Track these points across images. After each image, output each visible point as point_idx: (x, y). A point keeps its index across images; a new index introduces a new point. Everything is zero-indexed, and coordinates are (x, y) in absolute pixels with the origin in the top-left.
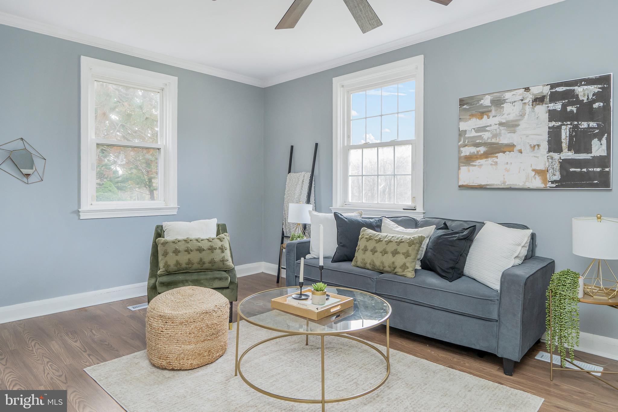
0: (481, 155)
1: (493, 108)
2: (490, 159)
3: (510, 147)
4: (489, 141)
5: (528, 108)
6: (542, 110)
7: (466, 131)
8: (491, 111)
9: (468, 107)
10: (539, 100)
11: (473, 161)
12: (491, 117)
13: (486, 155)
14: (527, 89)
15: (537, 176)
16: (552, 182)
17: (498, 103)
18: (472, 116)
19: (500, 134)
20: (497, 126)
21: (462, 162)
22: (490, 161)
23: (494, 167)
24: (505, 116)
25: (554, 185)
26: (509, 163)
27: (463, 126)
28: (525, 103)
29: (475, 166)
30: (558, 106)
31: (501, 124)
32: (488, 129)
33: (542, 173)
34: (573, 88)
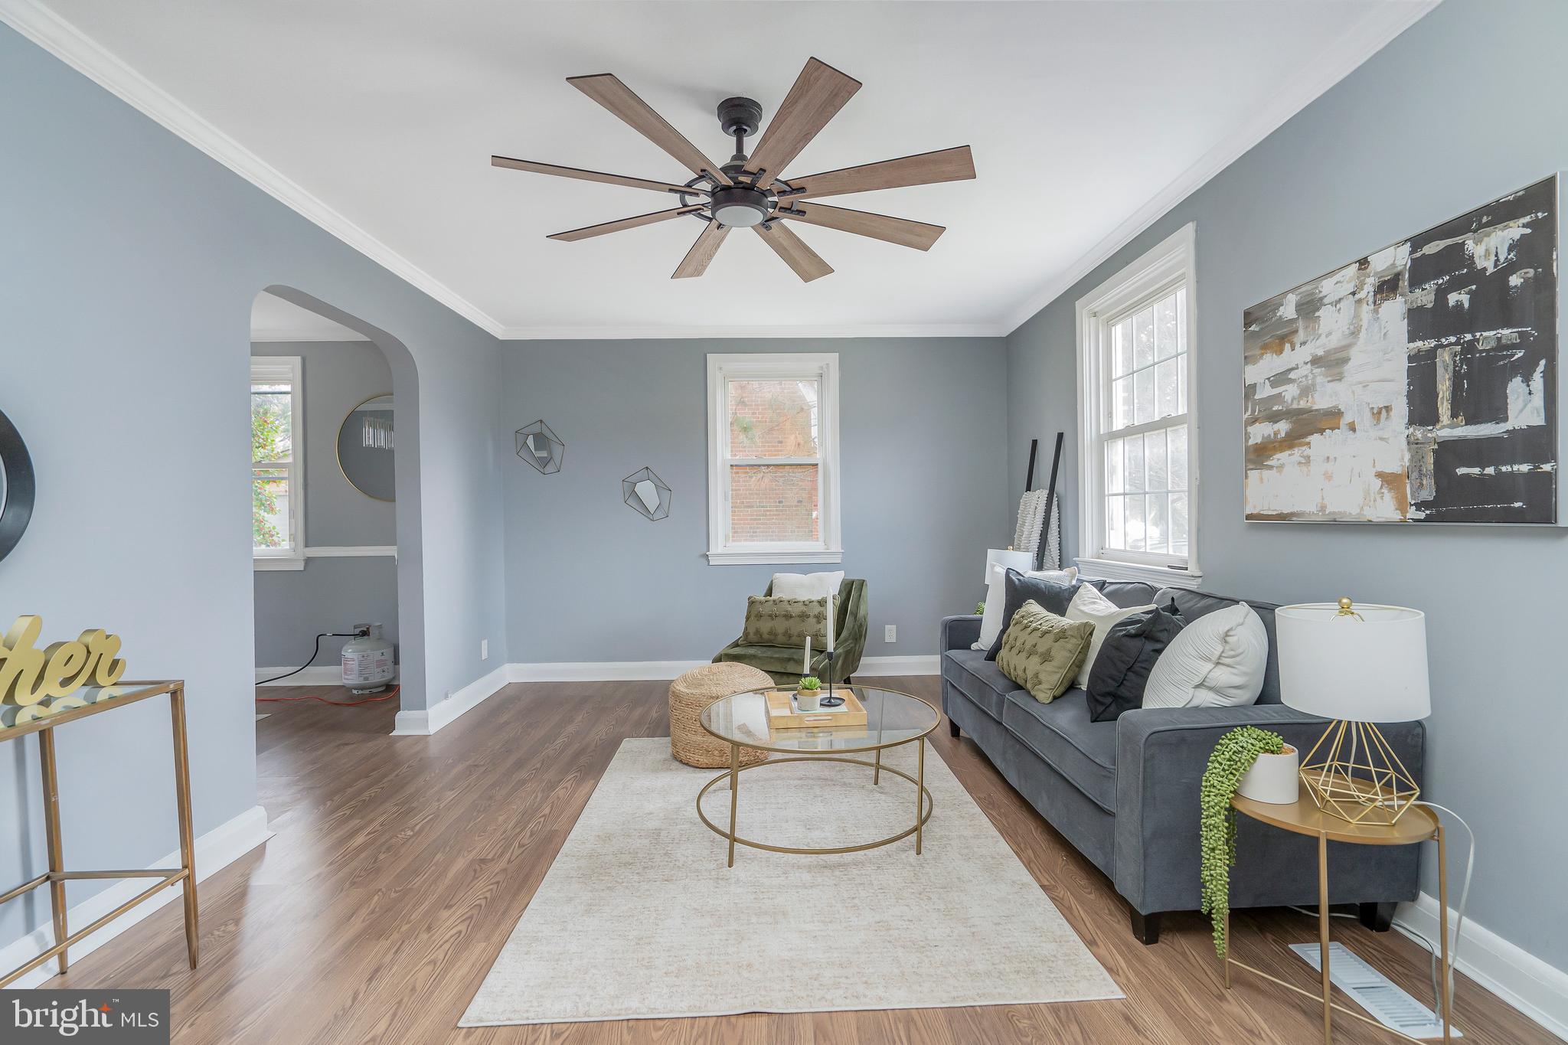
0: (1283, 440)
1: (1301, 324)
2: (1296, 450)
3: (1331, 418)
4: (1295, 406)
5: (1366, 310)
6: (1395, 309)
7: (1255, 385)
8: (1296, 331)
9: (1257, 329)
10: (1388, 287)
11: (1268, 457)
12: (1298, 346)
13: (1291, 441)
14: (1363, 263)
15: (1385, 490)
16: (1419, 506)
17: (1309, 307)
18: (1265, 347)
19: (1314, 385)
20: (1309, 364)
21: (1250, 461)
22: (1297, 452)
23: (1305, 469)
24: (1323, 340)
25: (1422, 515)
26: (1331, 457)
27: (1251, 374)
28: (1359, 301)
29: (1271, 467)
30: (1425, 296)
31: (1315, 361)
32: (1292, 375)
33: (1389, 480)
34: (1458, 239)
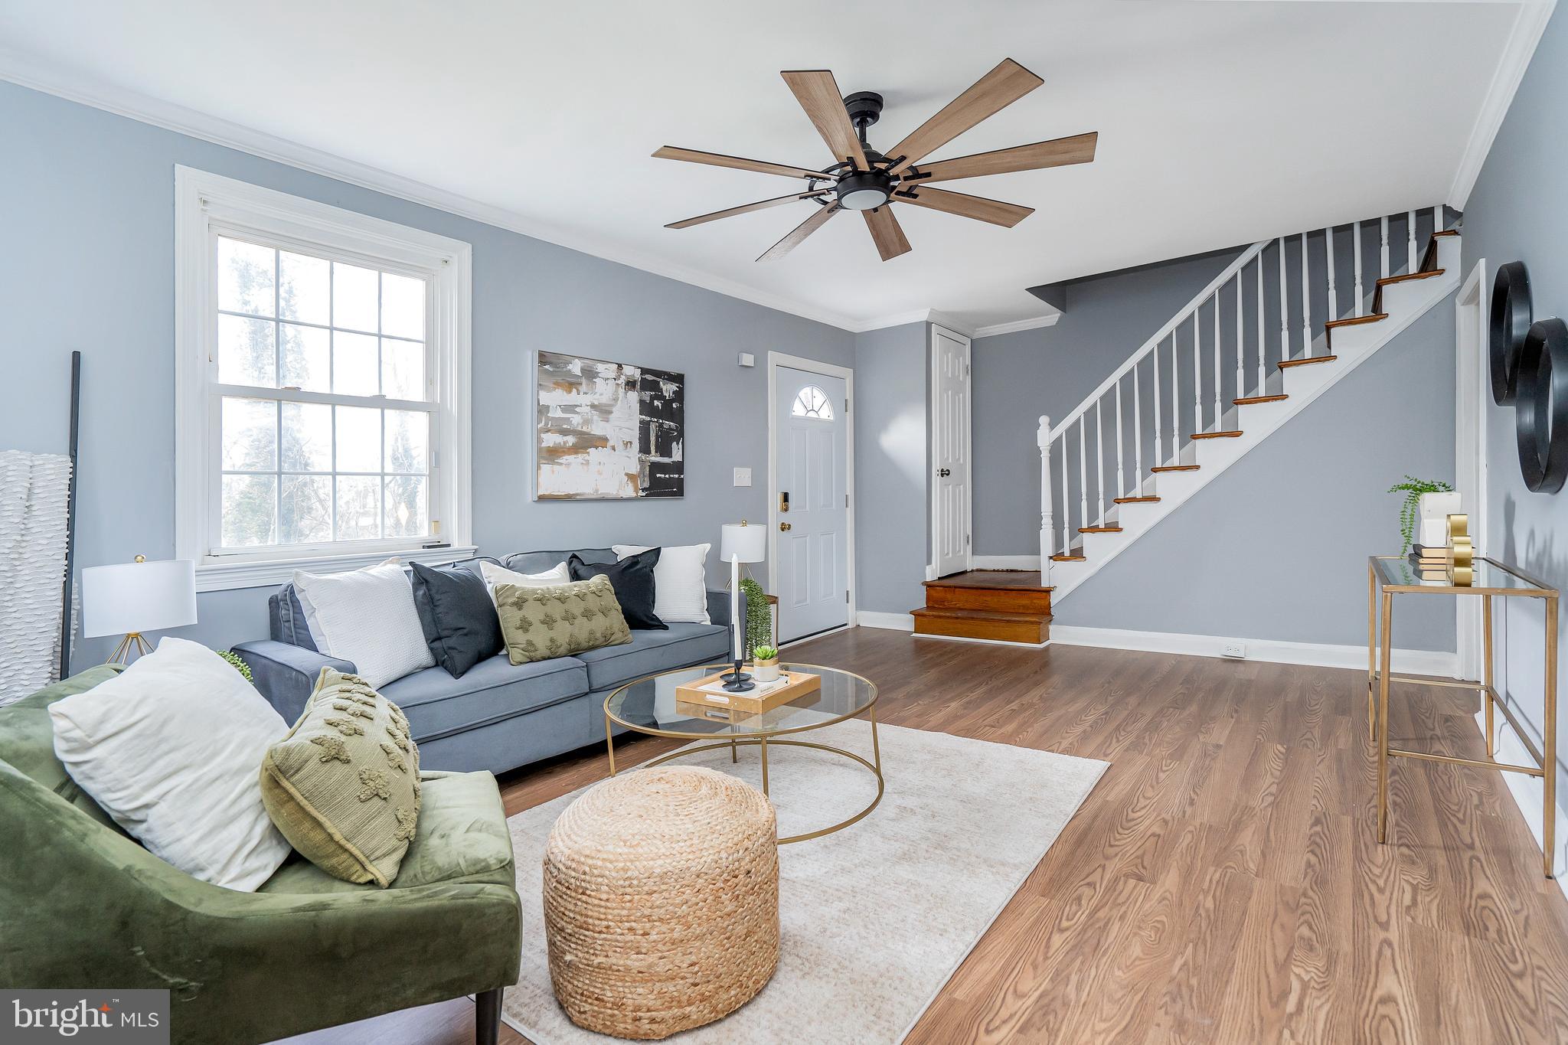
0: (570, 448)
1: (584, 381)
2: (580, 455)
3: (601, 442)
4: (579, 428)
5: (621, 391)
6: (634, 396)
7: (548, 407)
8: (581, 384)
9: (551, 369)
10: (631, 384)
11: (559, 457)
12: (581, 393)
13: (576, 449)
14: (620, 366)
15: (629, 482)
16: (643, 490)
17: (590, 374)
18: (558, 384)
19: (592, 420)
20: (589, 407)
21: (543, 457)
22: (580, 457)
23: (585, 467)
24: (597, 396)
25: (644, 494)
26: (602, 463)
27: (546, 398)
28: (618, 384)
29: (561, 464)
30: (647, 397)
31: (593, 406)
32: (577, 409)
33: (630, 477)
34: (658, 379)
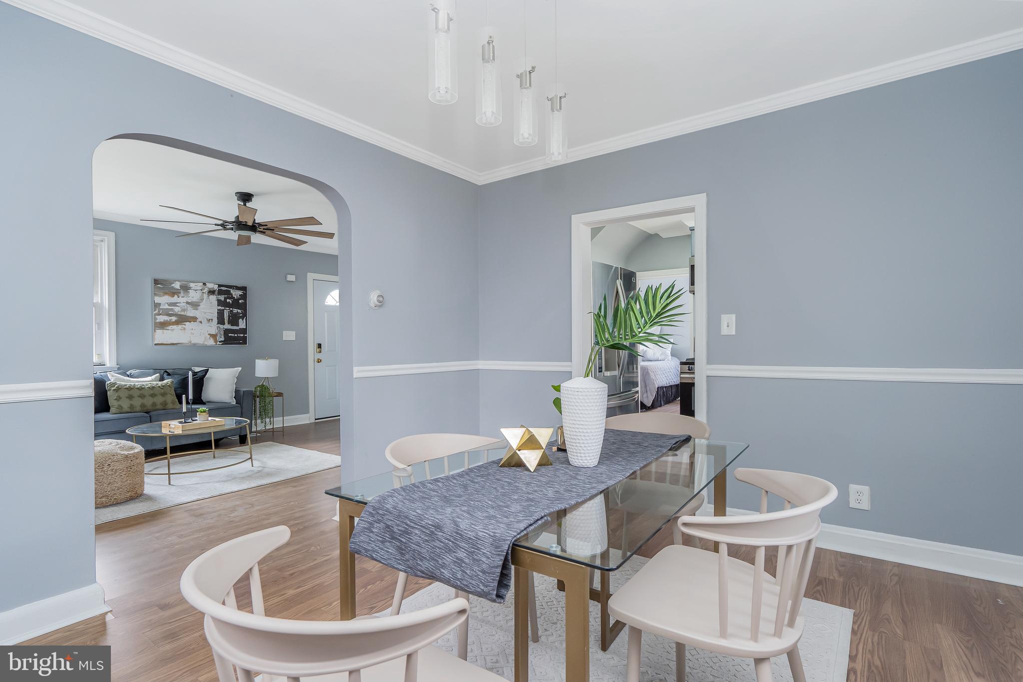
0: (173, 322)
1: (182, 291)
2: (180, 326)
3: (194, 319)
4: (179, 313)
5: (205, 296)
6: (213, 298)
7: (160, 304)
8: (180, 293)
9: (161, 286)
10: (211, 292)
11: (167, 327)
12: (180, 297)
13: (177, 323)
14: (204, 284)
15: (211, 338)
16: (220, 342)
17: (185, 288)
18: (166, 294)
19: (187, 309)
20: (185, 303)
21: (157, 327)
22: (180, 327)
23: (182, 331)
24: (190, 298)
26: (193, 329)
27: (157, 300)
28: (203, 292)
29: (168, 330)
30: (222, 298)
31: (188, 303)
32: (178, 304)
33: (214, 336)
34: (229, 289)
